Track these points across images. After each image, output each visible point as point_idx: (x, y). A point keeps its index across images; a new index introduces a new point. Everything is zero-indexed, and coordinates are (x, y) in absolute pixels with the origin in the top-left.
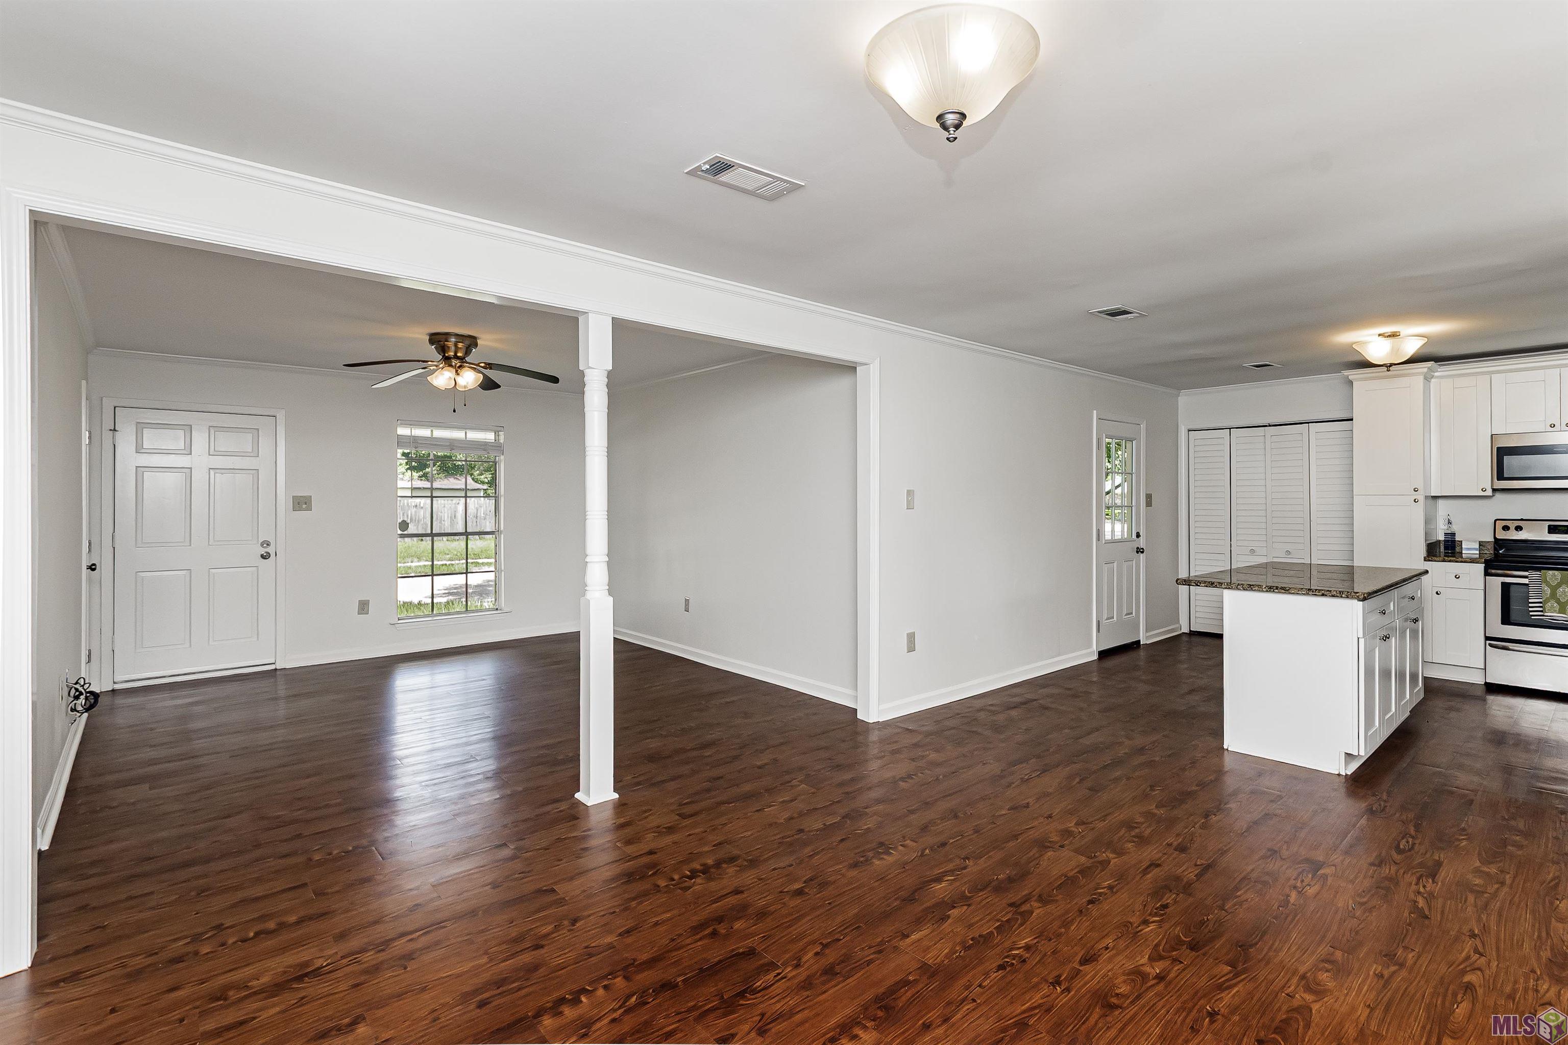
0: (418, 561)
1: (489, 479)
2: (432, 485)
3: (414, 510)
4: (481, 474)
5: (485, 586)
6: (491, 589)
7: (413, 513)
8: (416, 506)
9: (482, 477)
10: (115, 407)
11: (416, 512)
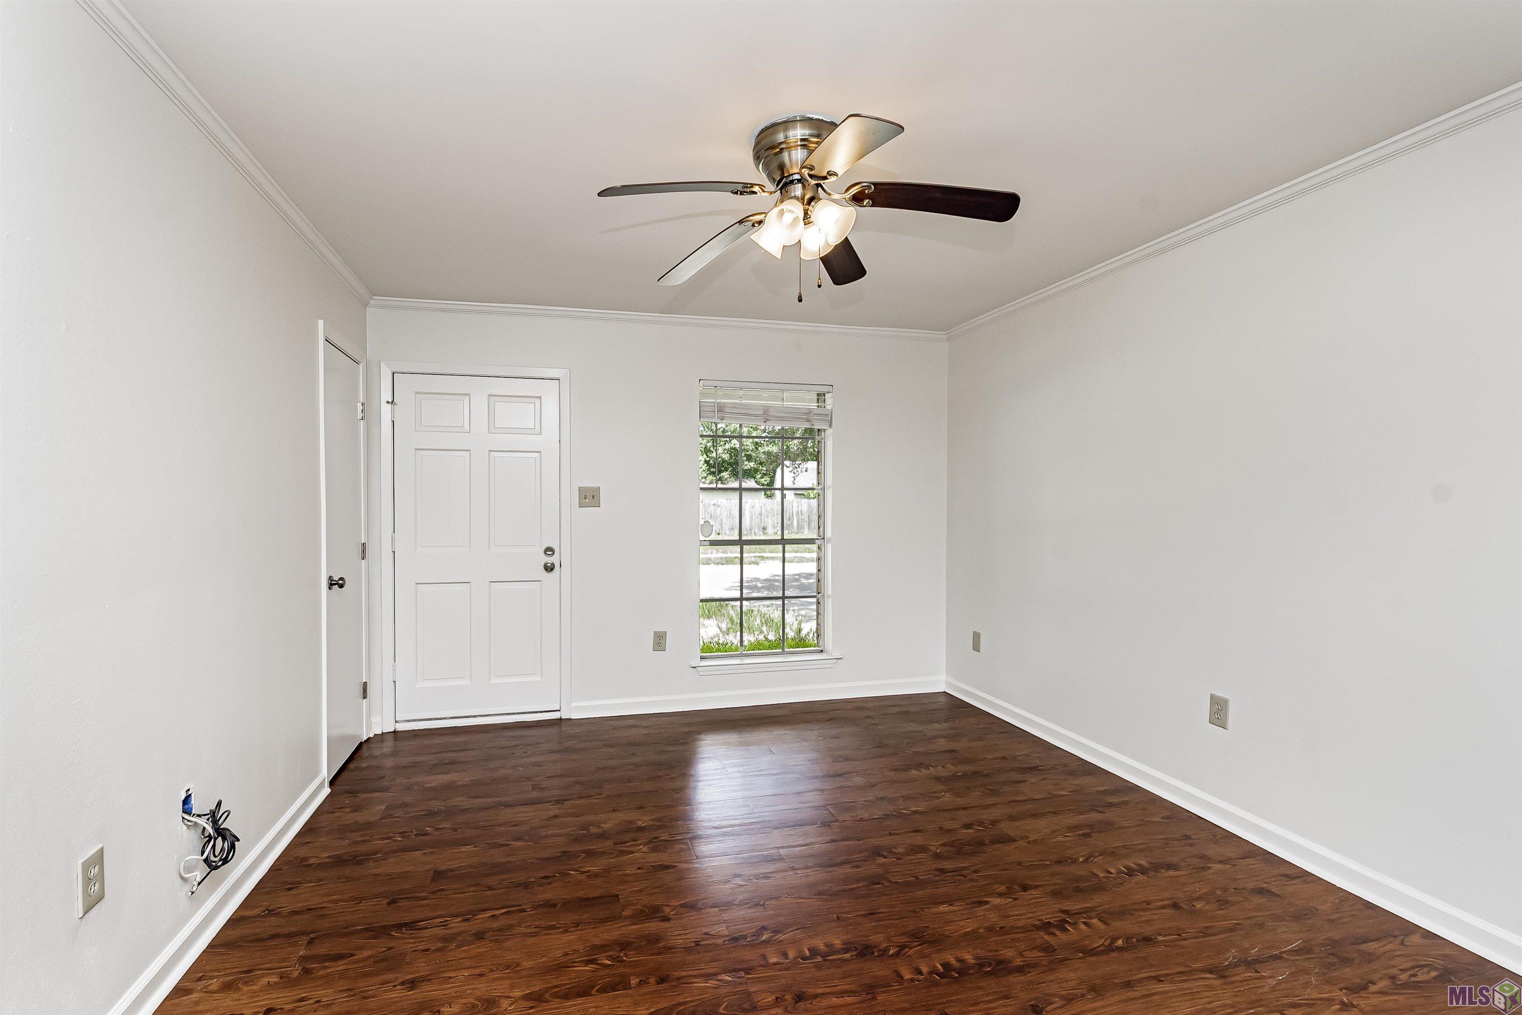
0: (717, 553)
1: (768, 481)
2: (740, 484)
3: (712, 508)
4: (762, 477)
5: (772, 580)
6: (777, 584)
7: (712, 510)
8: (715, 504)
9: (763, 480)
10: (393, 373)
11: (714, 510)
